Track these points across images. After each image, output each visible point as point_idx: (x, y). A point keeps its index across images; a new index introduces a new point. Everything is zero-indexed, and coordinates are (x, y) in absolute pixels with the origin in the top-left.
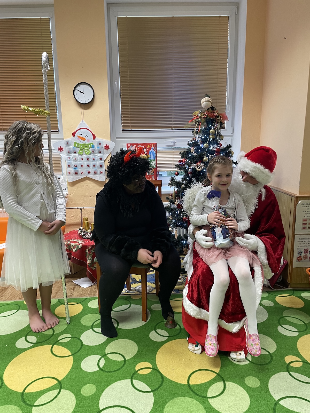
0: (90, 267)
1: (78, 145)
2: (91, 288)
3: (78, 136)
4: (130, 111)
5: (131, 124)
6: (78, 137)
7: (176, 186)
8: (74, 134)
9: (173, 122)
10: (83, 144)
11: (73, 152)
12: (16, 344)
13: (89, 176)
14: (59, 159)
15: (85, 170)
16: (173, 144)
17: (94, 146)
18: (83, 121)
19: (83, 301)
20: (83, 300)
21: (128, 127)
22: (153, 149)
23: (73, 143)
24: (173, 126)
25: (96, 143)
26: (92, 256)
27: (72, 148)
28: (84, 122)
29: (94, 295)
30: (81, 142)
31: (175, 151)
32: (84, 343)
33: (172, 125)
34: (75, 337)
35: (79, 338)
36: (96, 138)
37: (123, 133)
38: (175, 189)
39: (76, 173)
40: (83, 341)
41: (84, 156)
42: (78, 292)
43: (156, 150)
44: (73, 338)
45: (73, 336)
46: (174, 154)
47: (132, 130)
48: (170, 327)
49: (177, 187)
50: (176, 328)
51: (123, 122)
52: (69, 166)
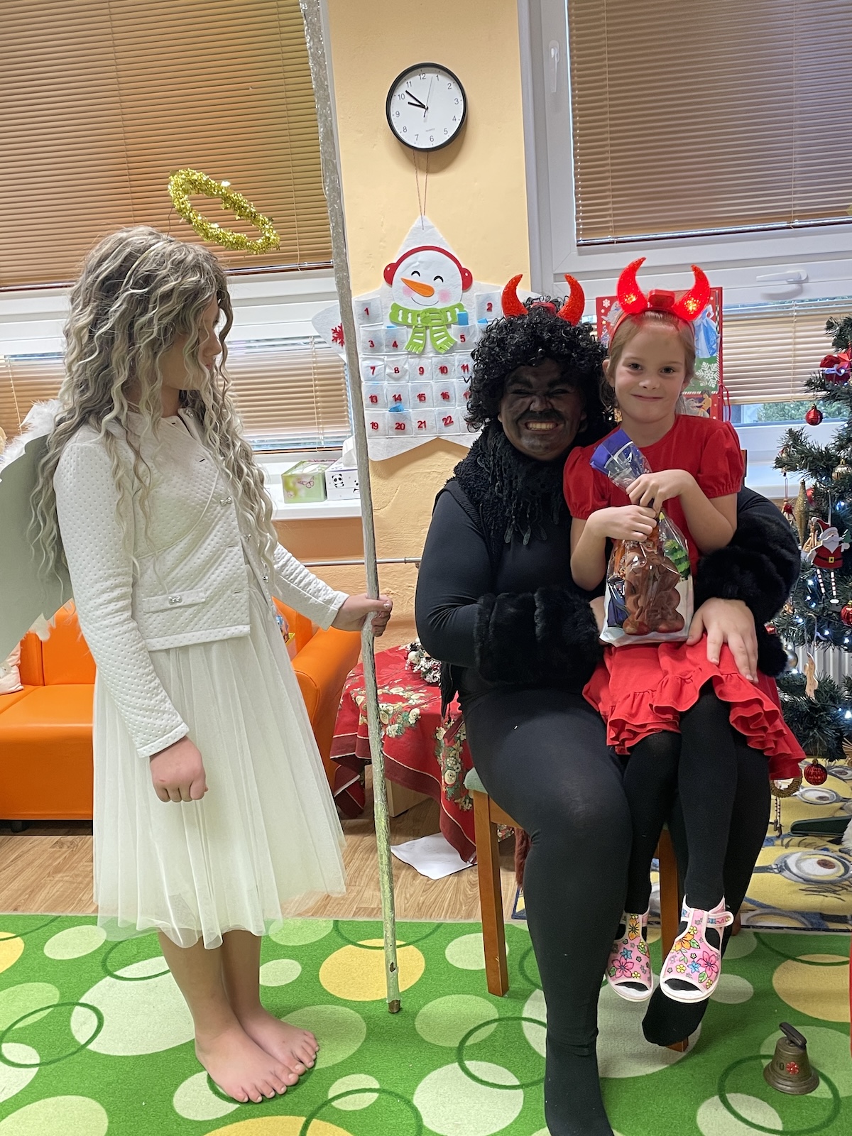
0: (454, 798)
1: (405, 318)
2: (458, 883)
3: (405, 281)
4: (612, 165)
5: (615, 215)
6: (404, 285)
7: (810, 470)
8: (389, 275)
9: (795, 193)
10: (426, 311)
11: (387, 346)
12: (174, 1100)
13: (449, 434)
14: (339, 373)
15: (432, 411)
16: (794, 287)
17: (467, 314)
18: (425, 217)
19: (427, 936)
20: (428, 931)
21: (605, 230)
22: (709, 315)
23: (387, 308)
24: (795, 211)
25: (475, 305)
26: (458, 756)
27: (383, 327)
28: (428, 221)
29: (469, 915)
30: (418, 303)
31: (806, 316)
32: (427, 1122)
33: (790, 206)
34: (392, 1090)
35: (408, 1097)
36: (475, 282)
37: (580, 254)
38: (803, 483)
39: (400, 427)
40: (422, 1113)
41: (428, 358)
42: (408, 896)
43: (721, 318)
44: (384, 1096)
45: (386, 1088)
46: (798, 329)
47: (617, 242)
48: (786, 1086)
49: (815, 472)
50: (813, 1094)
51: (584, 212)
52: (374, 399)
